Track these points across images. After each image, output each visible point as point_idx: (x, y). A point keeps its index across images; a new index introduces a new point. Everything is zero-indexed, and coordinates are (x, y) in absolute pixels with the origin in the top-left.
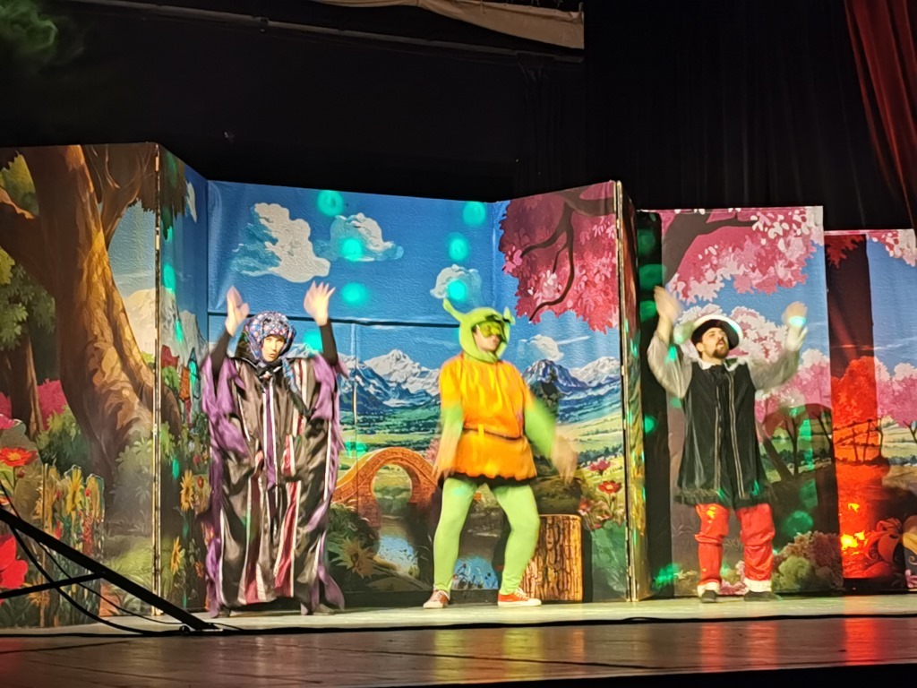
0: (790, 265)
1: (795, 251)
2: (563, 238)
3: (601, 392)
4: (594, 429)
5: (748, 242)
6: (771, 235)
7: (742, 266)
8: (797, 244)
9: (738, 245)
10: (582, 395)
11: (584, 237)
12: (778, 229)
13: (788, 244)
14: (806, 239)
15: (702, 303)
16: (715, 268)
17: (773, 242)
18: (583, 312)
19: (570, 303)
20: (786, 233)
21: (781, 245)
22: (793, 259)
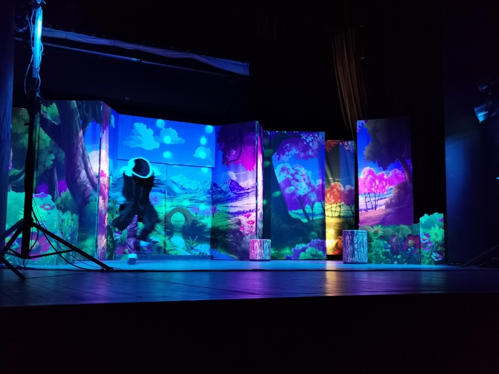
1: (315, 146)
2: (238, 139)
4: (246, 203)
5: (300, 143)
7: (298, 151)
8: (316, 144)
9: (296, 144)
10: (243, 192)
11: (246, 139)
12: (310, 139)
14: (319, 143)
15: (284, 162)
16: (289, 151)
17: (308, 143)
18: (244, 164)
19: (240, 161)
21: (311, 144)
22: (314, 149)
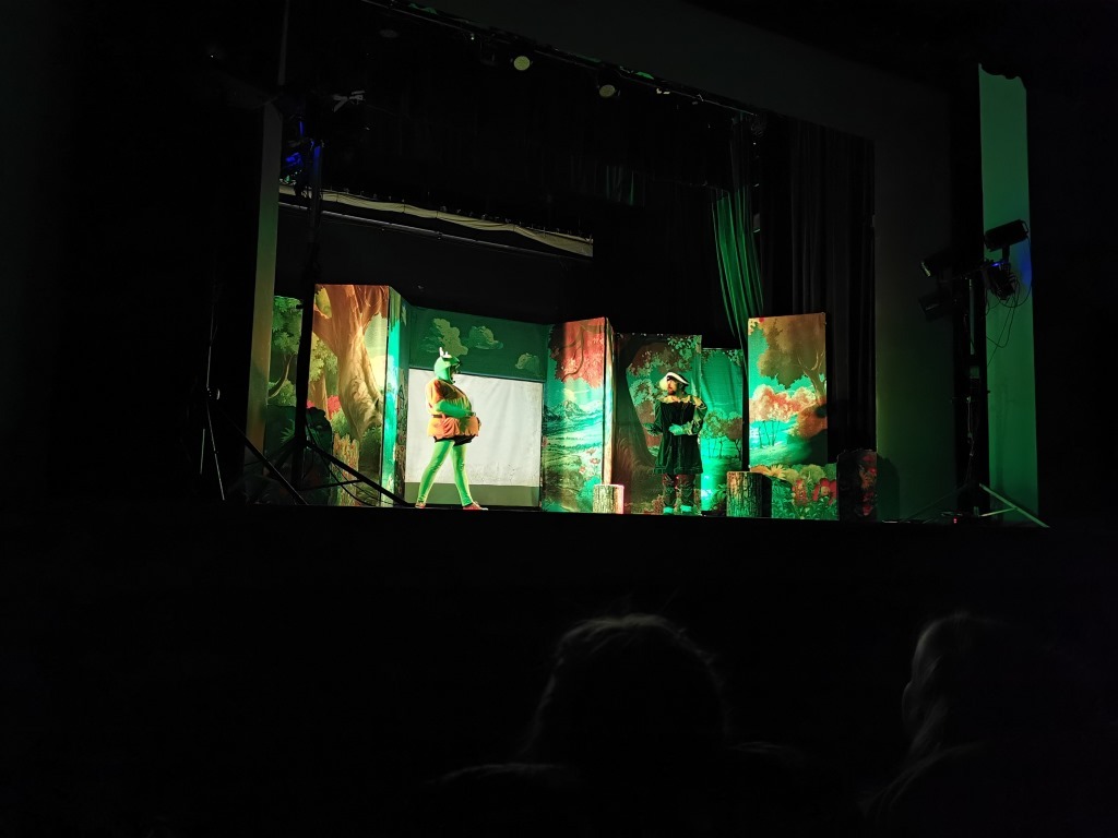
0: (685, 362)
2: (579, 344)
3: (593, 416)
4: (588, 434)
5: (666, 350)
6: (677, 347)
7: (662, 361)
8: (688, 352)
9: (661, 351)
10: (584, 418)
11: (589, 343)
12: (680, 345)
13: (684, 352)
14: (693, 350)
15: (643, 378)
16: (650, 361)
17: (677, 351)
18: (587, 378)
19: (580, 374)
20: (684, 347)
21: (681, 352)
